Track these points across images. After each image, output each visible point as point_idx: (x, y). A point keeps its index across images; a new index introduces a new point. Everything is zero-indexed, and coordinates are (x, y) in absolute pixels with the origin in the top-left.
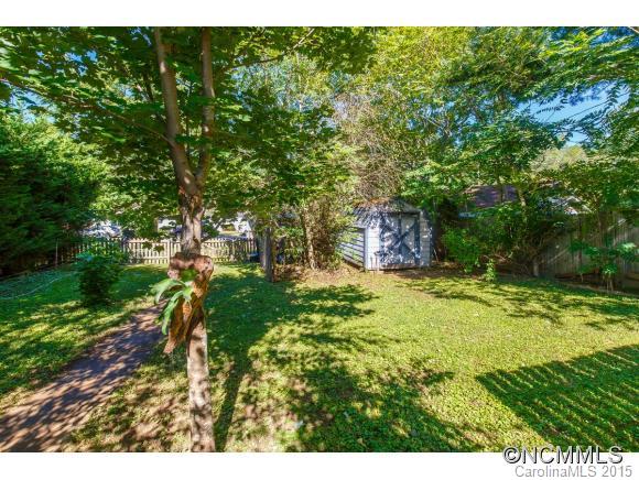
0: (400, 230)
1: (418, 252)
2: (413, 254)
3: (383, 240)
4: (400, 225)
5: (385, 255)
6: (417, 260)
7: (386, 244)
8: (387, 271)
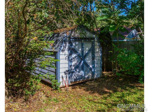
0: (82, 51)
1: (94, 67)
2: (91, 69)
3: (70, 61)
4: (82, 48)
5: (73, 72)
6: (93, 74)
7: (73, 63)
8: (74, 85)
